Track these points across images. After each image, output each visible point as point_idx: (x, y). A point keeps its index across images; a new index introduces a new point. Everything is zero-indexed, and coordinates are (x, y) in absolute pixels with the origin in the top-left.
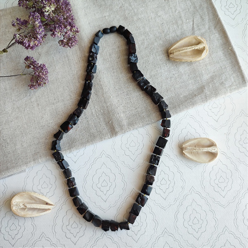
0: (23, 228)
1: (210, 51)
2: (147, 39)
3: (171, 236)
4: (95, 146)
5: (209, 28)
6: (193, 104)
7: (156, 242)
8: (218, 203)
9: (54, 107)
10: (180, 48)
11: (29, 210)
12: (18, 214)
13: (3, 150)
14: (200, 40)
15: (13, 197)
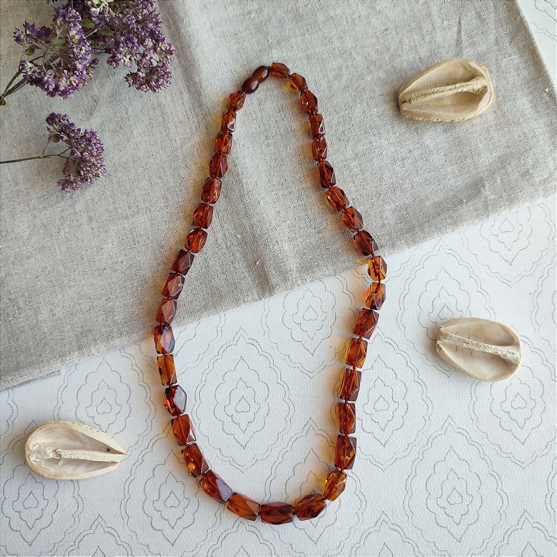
0: (52, 506)
1: (497, 97)
2: (347, 68)
3: (395, 530)
4: (223, 317)
5: (497, 42)
6: (455, 223)
7: (362, 544)
8: (508, 456)
9: (126, 225)
10: (428, 89)
11: (67, 464)
12: (41, 473)
13: (8, 324)
14: (474, 69)
15: (30, 433)
